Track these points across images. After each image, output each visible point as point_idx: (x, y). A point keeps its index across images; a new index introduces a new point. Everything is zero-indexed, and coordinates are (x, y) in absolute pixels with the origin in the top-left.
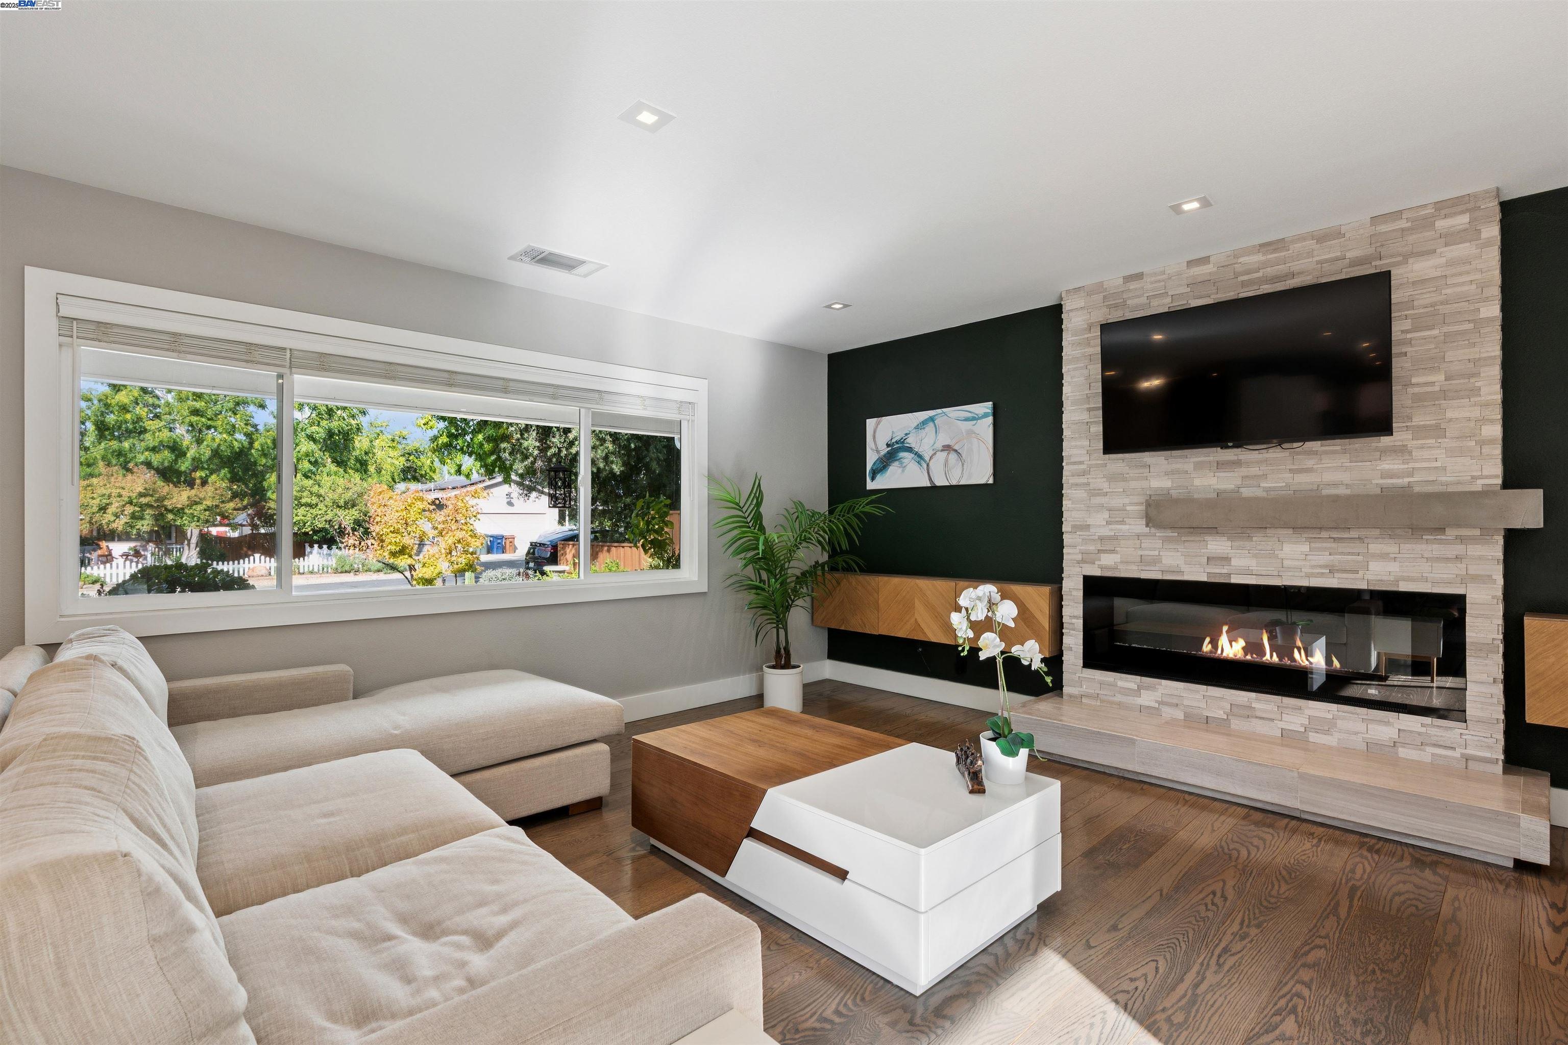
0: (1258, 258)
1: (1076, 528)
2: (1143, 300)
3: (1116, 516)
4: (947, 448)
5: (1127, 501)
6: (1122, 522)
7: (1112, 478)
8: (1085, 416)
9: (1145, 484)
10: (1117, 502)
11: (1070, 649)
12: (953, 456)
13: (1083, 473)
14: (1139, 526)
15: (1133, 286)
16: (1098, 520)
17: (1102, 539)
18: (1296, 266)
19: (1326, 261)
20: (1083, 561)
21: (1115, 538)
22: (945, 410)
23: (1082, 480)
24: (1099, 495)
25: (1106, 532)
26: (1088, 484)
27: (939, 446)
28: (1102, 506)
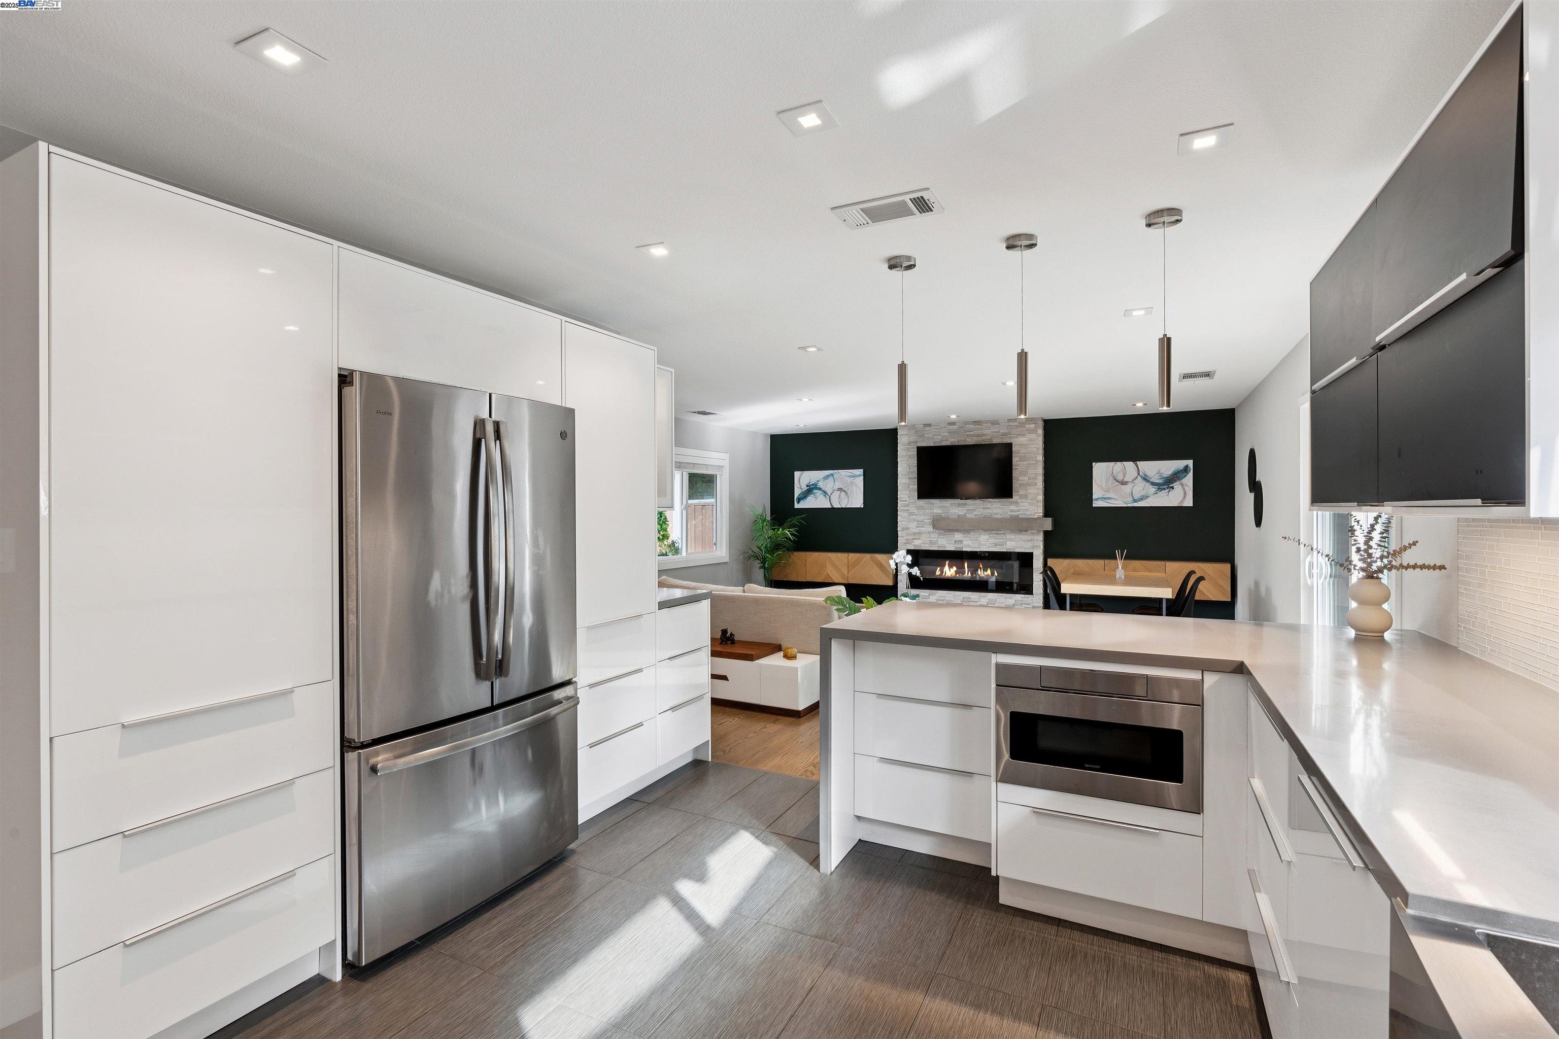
0: (972, 426)
1: (903, 529)
2: (931, 435)
3: (920, 524)
4: (840, 489)
5: (925, 518)
6: (923, 527)
7: (919, 508)
8: (907, 481)
9: (932, 511)
10: (921, 518)
11: (901, 581)
12: (843, 494)
13: (907, 506)
14: (930, 529)
15: (927, 429)
16: (913, 526)
17: (914, 534)
18: (985, 432)
19: (994, 432)
20: (906, 543)
21: (920, 533)
22: (839, 471)
23: (906, 508)
24: (914, 515)
25: (916, 530)
26: (909, 510)
27: (836, 488)
28: (914, 520)
